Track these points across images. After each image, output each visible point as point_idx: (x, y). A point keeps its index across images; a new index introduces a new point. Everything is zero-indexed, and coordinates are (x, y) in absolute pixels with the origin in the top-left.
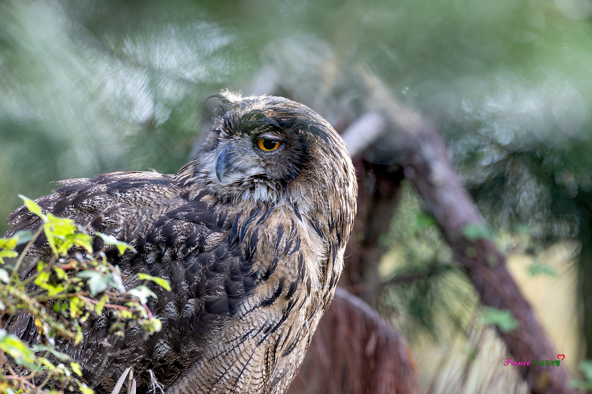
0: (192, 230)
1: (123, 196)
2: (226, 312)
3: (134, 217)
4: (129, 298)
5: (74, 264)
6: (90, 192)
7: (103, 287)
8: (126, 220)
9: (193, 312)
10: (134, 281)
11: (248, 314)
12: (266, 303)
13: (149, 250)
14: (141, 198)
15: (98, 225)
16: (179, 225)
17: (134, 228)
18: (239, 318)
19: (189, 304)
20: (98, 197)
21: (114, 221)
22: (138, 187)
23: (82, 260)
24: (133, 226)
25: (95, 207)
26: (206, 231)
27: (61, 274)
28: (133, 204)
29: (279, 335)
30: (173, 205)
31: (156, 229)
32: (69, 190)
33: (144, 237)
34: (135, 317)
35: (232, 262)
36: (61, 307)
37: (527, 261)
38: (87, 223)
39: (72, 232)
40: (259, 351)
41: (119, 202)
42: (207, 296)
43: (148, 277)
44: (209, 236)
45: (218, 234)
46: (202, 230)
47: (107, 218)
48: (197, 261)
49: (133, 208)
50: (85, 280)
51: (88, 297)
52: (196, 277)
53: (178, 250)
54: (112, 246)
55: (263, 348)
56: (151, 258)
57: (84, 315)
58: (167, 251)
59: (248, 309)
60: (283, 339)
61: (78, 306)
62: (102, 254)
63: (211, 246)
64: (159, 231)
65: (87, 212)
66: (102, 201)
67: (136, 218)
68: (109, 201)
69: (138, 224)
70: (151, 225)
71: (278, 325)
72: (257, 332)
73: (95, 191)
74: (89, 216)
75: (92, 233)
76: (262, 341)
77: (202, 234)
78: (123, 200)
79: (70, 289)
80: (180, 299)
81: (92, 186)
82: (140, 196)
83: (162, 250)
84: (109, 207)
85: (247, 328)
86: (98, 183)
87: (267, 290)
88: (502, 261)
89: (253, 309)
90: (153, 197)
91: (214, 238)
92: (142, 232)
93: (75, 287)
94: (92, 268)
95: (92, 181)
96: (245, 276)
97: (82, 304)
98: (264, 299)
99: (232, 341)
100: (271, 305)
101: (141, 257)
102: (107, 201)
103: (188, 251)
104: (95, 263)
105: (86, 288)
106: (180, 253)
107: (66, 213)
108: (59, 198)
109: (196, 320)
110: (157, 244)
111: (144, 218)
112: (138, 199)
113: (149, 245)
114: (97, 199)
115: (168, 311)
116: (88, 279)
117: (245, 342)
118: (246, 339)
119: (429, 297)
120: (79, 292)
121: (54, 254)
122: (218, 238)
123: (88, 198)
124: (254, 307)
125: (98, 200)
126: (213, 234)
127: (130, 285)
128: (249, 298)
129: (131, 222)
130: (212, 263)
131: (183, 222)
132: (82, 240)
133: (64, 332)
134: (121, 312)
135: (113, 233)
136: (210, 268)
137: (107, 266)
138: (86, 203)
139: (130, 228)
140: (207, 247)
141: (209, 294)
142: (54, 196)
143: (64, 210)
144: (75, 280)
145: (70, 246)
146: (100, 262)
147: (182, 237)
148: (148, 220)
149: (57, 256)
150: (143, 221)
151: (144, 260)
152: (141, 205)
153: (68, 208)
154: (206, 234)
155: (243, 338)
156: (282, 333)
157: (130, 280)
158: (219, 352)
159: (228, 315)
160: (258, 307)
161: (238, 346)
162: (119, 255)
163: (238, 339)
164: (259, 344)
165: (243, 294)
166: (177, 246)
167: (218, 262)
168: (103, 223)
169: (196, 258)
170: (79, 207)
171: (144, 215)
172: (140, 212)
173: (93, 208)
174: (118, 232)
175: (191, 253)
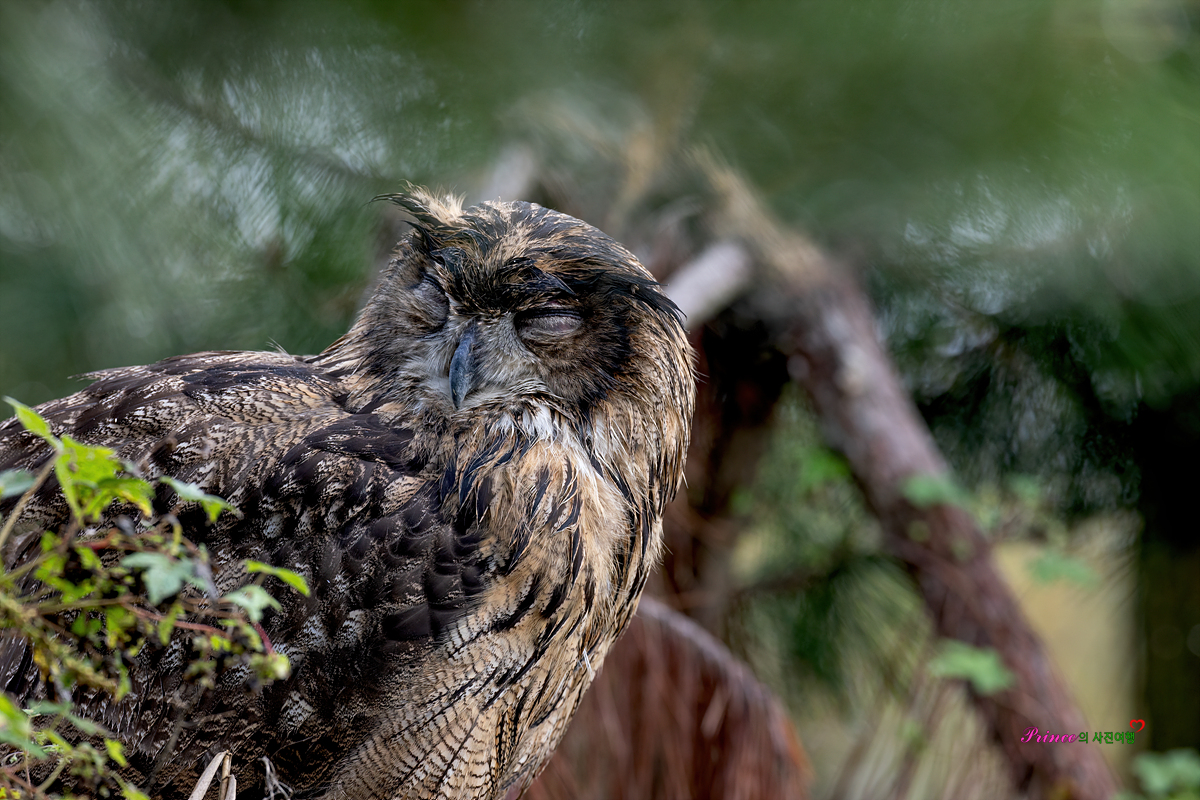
0: (357, 471)
1: (217, 401)
2: (427, 636)
3: (238, 445)
4: (226, 609)
5: (115, 540)
6: (149, 392)
7: (172, 586)
9: (359, 638)
10: (239, 575)
11: (466, 647)
12: (503, 625)
13: (270, 513)
14: (252, 405)
15: (164, 458)
16: (330, 460)
17: (239, 466)
19: (351, 620)
20: (165, 403)
21: (197, 451)
22: (246, 383)
23: (130, 531)
24: (237, 461)
25: (159, 422)
26: (385, 474)
27: (89, 559)
28: (236, 418)
29: (526, 689)
30: (317, 420)
31: (284, 469)
32: (107, 387)
33: (258, 484)
34: (237, 649)
35: (437, 535)
36: (88, 626)
38: (143, 454)
39: (112, 473)
40: (486, 722)
41: (209, 412)
42: (388, 605)
43: (266, 569)
44: (392, 484)
45: (410, 480)
46: (378, 472)
47: (184, 445)
48: (366, 533)
49: (237, 425)
50: (138, 573)
51: (142, 606)
52: (364, 566)
53: (327, 511)
54: (193, 501)
55: (492, 715)
56: (272, 528)
57: (133, 643)
58: (305, 514)
59: (466, 638)
60: (533, 695)
61: (121, 625)
62: (171, 518)
63: (395, 503)
64: (289, 473)
65: (144, 433)
66: (173, 411)
67: (242, 445)
68: (188, 410)
69: (247, 458)
70: (272, 460)
71: (524, 670)
72: (482, 683)
73: (159, 389)
74: (147, 439)
75: (152, 474)
76: (491, 701)
77: (377, 479)
78: (217, 410)
79: (106, 589)
80: (333, 610)
81: (152, 379)
82: (252, 401)
83: (295, 512)
84: (188, 422)
85: (463, 676)
86: (167, 373)
87: (505, 598)
88: (982, 549)
89: (476, 637)
90: (277, 404)
91: (402, 487)
92: (255, 474)
93: (117, 586)
94: (153, 548)
95: (153, 370)
96: (465, 564)
97: (129, 620)
98: (499, 616)
99: (430, 702)
100: (511, 629)
101: (253, 525)
102: (184, 410)
103: (348, 514)
105: (139, 588)
106: (330, 517)
107: (100, 433)
108: (86, 403)
109: (366, 652)
110: (285, 501)
111: (260, 445)
112: (247, 407)
113: (270, 501)
114: (164, 405)
115: (307, 635)
116: (144, 570)
117: (456, 705)
118: (460, 698)
119: (831, 618)
120: (125, 594)
121: (74, 520)
122: (411, 488)
123: (145, 403)
124: (478, 634)
125: (165, 408)
126: (399, 480)
127: (231, 581)
128: (468, 616)
129: (233, 454)
130: (396, 537)
131: (338, 454)
132: (132, 490)
133: (91, 679)
134: (208, 638)
135: (196, 476)
136: (393, 547)
137: (182, 544)
138: (141, 413)
139: (230, 466)
140: (387, 506)
141: (393, 601)
142: (76, 400)
143: (97, 427)
144: (118, 571)
145: (108, 502)
146: (168, 536)
147: (337, 486)
148: (267, 449)
149: (80, 522)
150: (256, 451)
151: (259, 532)
152: (253, 420)
153: (105, 423)
154: (387, 481)
155: (454, 696)
156: (531, 684)
157: (229, 572)
158: (405, 725)
160: (485, 633)
161: (442, 712)
162: (208, 524)
163: (444, 699)
164: (484, 708)
166: (325, 505)
167: (410, 535)
168: (176, 455)
169: (365, 528)
170: (126, 422)
171: (260, 440)
172: (251, 433)
173: (156, 424)
174: (206, 474)
175: (354, 518)
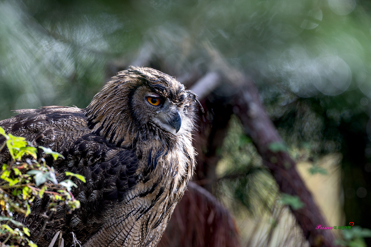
0: (98, 147)
1: (56, 123)
2: (117, 199)
3: (62, 138)
4: (59, 187)
5: (25, 166)
6: (35, 119)
7: (44, 180)
8: (57, 139)
9: (96, 199)
11: (131, 200)
12: (142, 195)
13: (71, 159)
14: (66, 125)
15: (40, 141)
16: (90, 144)
17: (62, 144)
18: (125, 203)
19: (94, 193)
20: (40, 123)
21: (49, 139)
22: (65, 118)
23: (31, 164)
24: (61, 143)
25: (38, 129)
26: (106, 149)
27: (17, 172)
28: (61, 129)
29: (150, 215)
30: (86, 131)
31: (76, 146)
32: (22, 116)
33: (67, 150)
34: (63, 199)
35: (121, 168)
36: (17, 193)
37: (309, 166)
38: (33, 139)
39: (24, 146)
41: (53, 127)
42: (105, 189)
43: (72, 174)
44: (108, 152)
45: (114, 150)
46: (104, 148)
47: (45, 137)
48: (99, 166)
49: (61, 131)
50: (32, 176)
51: (34, 186)
52: (98, 177)
53: (88, 160)
54: (47, 155)
55: (140, 222)
56: (71, 164)
57: (31, 198)
58: (82, 160)
59: (131, 197)
60: (152, 217)
61: (27, 192)
62: (43, 160)
63: (109, 158)
64: (77, 147)
65: (33, 132)
66: (42, 126)
67: (63, 138)
68: (47, 126)
69: (64, 142)
70: (72, 143)
71: (148, 209)
72: (136, 212)
73: (38, 118)
74: (34, 135)
75: (36, 145)
76: (139, 218)
77: (104, 150)
78: (55, 126)
79: (23, 181)
80: (88, 190)
81: (36, 115)
82: (66, 124)
83: (78, 159)
84: (46, 130)
85: (130, 209)
87: (144, 186)
88: (293, 165)
89: (134, 198)
90: (74, 125)
91: (111, 153)
92: (67, 147)
93: (26, 180)
94: (37, 168)
95: (37, 112)
96: (129, 177)
97: (30, 191)
98: (142, 192)
99: (120, 217)
100: (145, 197)
101: (65, 163)
102: (46, 126)
103: (94, 161)
104: (38, 165)
105: (33, 181)
106: (89, 161)
107: (19, 132)
108: (15, 122)
109: (98, 203)
110: (76, 156)
112: (65, 126)
113: (71, 156)
114: (40, 124)
115: (80, 197)
116: (35, 175)
117: (128, 218)
118: (129, 216)
119: (247, 187)
120: (28, 183)
121: (13, 159)
122: (114, 153)
124: (135, 197)
125: (40, 125)
126: (110, 151)
128: (132, 191)
130: (109, 168)
131: (92, 142)
132: (30, 151)
133: (18, 210)
134: (55, 196)
135: (49, 147)
136: (107, 171)
137: (46, 167)
138: (32, 126)
139: (59, 144)
140: (106, 158)
141: (106, 188)
142: (13, 120)
143: (19, 129)
144: (26, 176)
145: (23, 154)
146: (42, 164)
147: (91, 152)
148: (71, 140)
149: (15, 160)
150: (67, 140)
151: (67, 165)
152: (67, 130)
153: (21, 128)
154: (107, 151)
155: (127, 215)
156: (151, 214)
158: (112, 224)
159: (117, 201)
160: (137, 197)
161: (124, 220)
162: (54, 161)
163: (124, 216)
164: (137, 220)
165: (128, 189)
166: (88, 157)
167: (113, 168)
168: (42, 140)
169: (99, 165)
170: (28, 129)
171: (68, 137)
172: (66, 134)
173: (37, 129)
174: (52, 147)
175: (96, 162)
